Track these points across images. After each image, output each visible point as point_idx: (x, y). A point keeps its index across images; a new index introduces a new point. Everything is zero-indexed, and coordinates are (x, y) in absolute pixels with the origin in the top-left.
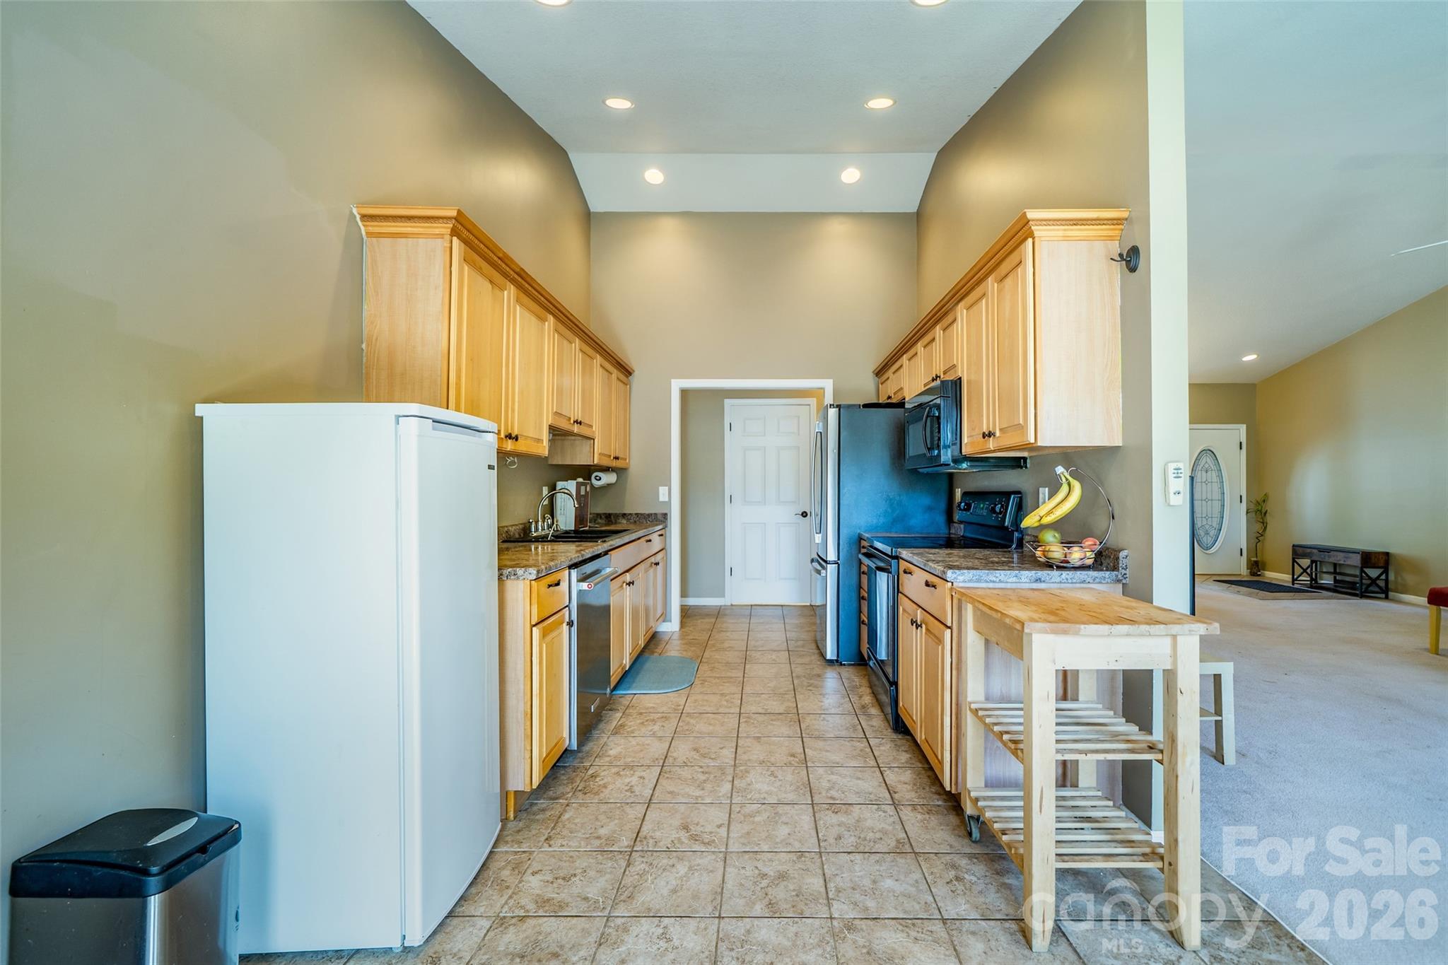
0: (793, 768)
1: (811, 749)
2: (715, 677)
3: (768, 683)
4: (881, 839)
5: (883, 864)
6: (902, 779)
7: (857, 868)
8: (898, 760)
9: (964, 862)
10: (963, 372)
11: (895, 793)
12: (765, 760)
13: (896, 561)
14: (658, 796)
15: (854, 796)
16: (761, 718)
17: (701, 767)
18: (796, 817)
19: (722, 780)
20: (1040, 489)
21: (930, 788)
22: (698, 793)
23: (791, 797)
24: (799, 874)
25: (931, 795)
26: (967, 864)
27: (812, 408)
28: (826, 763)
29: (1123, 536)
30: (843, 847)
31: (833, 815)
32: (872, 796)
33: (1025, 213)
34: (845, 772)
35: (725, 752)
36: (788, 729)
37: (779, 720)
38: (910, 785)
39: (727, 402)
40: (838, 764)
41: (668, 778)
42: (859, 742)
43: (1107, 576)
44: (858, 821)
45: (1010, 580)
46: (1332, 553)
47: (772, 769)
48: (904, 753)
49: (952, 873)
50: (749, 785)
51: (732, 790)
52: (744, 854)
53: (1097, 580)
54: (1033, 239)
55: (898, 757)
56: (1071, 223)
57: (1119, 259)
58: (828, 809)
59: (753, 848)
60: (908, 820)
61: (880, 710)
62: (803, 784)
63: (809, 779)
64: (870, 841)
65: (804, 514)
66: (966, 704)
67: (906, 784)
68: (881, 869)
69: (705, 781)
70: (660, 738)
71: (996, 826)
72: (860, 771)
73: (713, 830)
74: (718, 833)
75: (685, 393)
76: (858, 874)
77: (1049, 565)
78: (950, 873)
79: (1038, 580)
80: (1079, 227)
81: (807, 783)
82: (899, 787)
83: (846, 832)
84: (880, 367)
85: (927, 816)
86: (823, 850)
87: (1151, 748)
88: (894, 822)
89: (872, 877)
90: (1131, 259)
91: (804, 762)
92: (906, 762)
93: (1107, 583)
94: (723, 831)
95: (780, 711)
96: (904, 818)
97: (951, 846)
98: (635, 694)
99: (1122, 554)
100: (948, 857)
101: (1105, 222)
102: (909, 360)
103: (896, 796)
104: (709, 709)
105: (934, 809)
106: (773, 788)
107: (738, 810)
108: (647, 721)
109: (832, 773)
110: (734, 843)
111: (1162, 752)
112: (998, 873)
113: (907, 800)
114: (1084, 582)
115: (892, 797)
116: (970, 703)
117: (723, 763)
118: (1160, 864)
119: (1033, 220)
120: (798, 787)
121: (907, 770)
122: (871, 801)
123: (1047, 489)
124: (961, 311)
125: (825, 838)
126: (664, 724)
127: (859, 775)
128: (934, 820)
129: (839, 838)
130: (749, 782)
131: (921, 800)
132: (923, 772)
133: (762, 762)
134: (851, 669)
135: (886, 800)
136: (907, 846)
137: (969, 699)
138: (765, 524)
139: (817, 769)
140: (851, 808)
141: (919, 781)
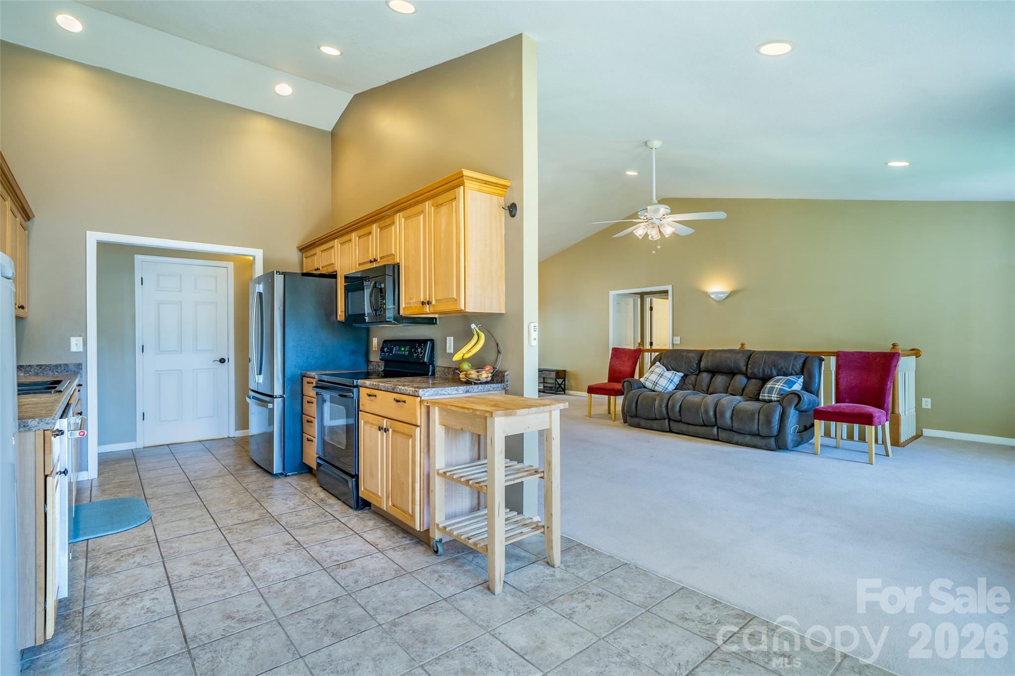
0: (294, 552)
1: (299, 536)
2: (173, 507)
3: (230, 501)
4: (384, 573)
5: (394, 585)
6: (377, 536)
7: (379, 593)
8: (367, 526)
9: (439, 568)
10: (400, 258)
11: (377, 545)
12: (267, 553)
13: (357, 389)
14: (183, 606)
15: (351, 555)
16: (242, 527)
17: (211, 574)
18: (318, 580)
19: (238, 577)
20: (447, 338)
21: (397, 536)
22: (222, 592)
23: (305, 570)
24: (342, 611)
25: (401, 540)
26: (441, 568)
27: (229, 270)
28: (318, 541)
29: (505, 363)
30: (362, 585)
31: (343, 570)
32: (363, 552)
33: (462, 171)
34: (335, 543)
35: (225, 558)
36: (271, 528)
37: (258, 524)
38: (383, 538)
39: (138, 258)
40: (326, 539)
41: (182, 591)
42: (333, 522)
43: (499, 386)
44: (362, 568)
45: (453, 393)
46: (544, 372)
47: (277, 557)
48: (369, 521)
49: (436, 575)
50: (264, 573)
51: (252, 580)
52: (292, 615)
53: (495, 389)
54: (464, 186)
55: (366, 524)
56: (484, 182)
57: (507, 209)
58: (338, 568)
59: (297, 609)
60: (394, 557)
61: (336, 499)
62: (309, 559)
63: (311, 556)
64: (378, 576)
65: (222, 361)
66: (434, 471)
67: (381, 538)
68: (394, 588)
69: (222, 582)
70: (150, 566)
71: (463, 537)
72: (346, 540)
73: (255, 610)
74: (262, 610)
75: (102, 246)
76: (382, 596)
77: (468, 383)
78: (435, 576)
79: (468, 391)
80: (486, 185)
81: (311, 557)
82: (378, 541)
83: (358, 577)
84: (307, 245)
85: (404, 552)
86: (350, 592)
87: (536, 472)
88: (387, 561)
89: (391, 594)
90: (512, 209)
91: (300, 546)
92: (374, 526)
93: (500, 390)
94: (265, 608)
95: (256, 518)
96: (391, 557)
97: (428, 562)
98: (88, 539)
99: (506, 373)
100: (429, 568)
101: (499, 186)
102: (342, 244)
103: (379, 547)
104: (185, 532)
105: (406, 546)
106: (286, 569)
107: (268, 590)
108: (122, 557)
109: (326, 546)
110: (279, 612)
111: (543, 472)
112: (460, 567)
113: (388, 547)
114: (489, 390)
115: (376, 548)
116: (439, 470)
117: (230, 565)
118: (542, 530)
119: (466, 176)
120: (306, 563)
121: (376, 531)
122: (364, 554)
123: (452, 338)
124: (399, 219)
125: (347, 585)
126: (144, 554)
127: (345, 542)
128: (410, 552)
129: (356, 582)
130: (263, 571)
131: (396, 544)
132: (388, 528)
133: (265, 555)
134: (295, 477)
135: (374, 551)
136: (402, 571)
137: (437, 468)
138: (181, 370)
139: (313, 547)
140: (353, 562)
141: (388, 534)
